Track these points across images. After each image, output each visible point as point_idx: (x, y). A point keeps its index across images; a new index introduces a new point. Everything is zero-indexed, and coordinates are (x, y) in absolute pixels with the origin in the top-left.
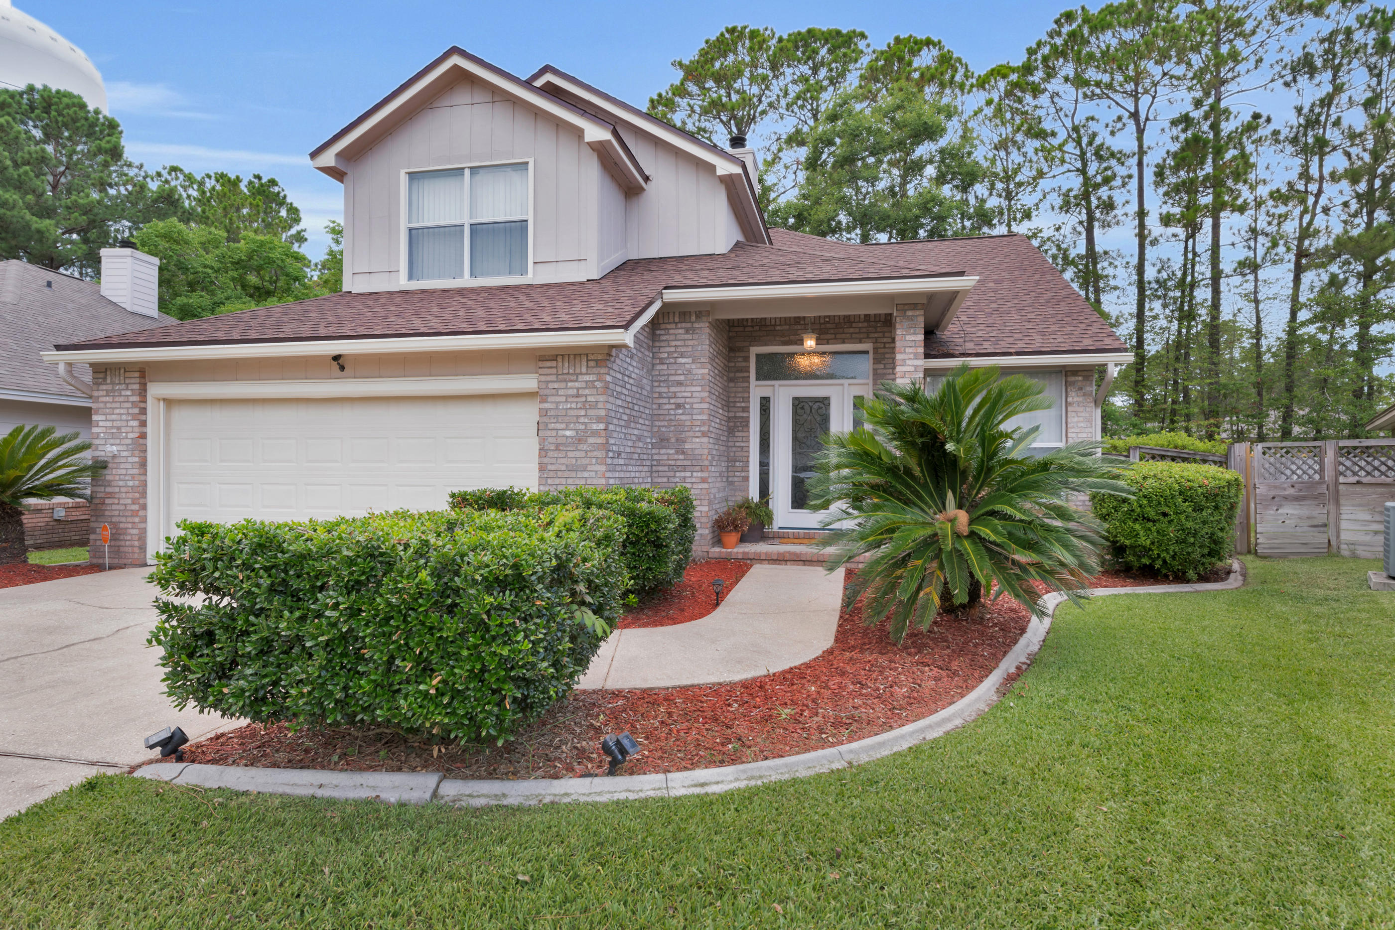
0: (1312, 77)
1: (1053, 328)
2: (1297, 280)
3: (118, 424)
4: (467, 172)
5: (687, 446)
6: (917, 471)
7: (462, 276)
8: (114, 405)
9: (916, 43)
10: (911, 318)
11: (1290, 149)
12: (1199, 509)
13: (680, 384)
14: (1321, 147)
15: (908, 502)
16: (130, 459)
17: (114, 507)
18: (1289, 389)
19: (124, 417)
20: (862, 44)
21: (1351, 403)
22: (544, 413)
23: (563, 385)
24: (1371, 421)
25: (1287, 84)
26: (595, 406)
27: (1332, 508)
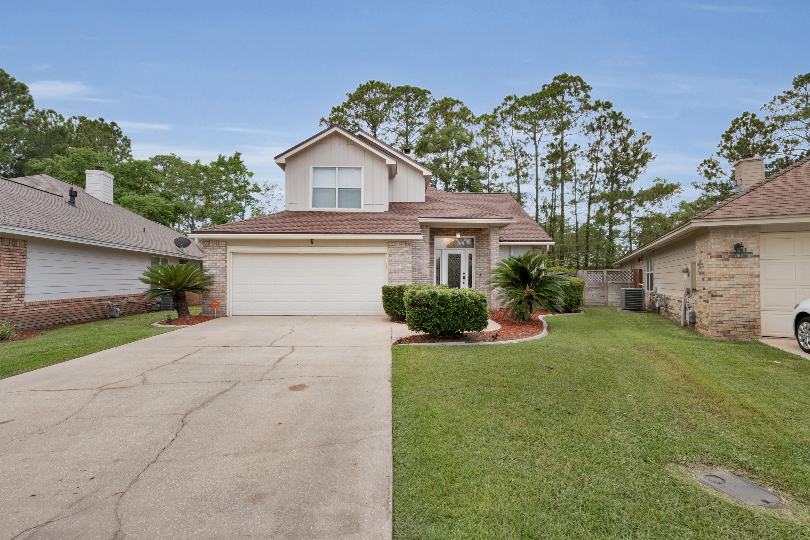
0: (593, 133)
1: (529, 232)
2: (589, 208)
3: (216, 262)
4: (337, 169)
5: (422, 271)
6: (519, 280)
7: (335, 207)
8: (213, 255)
9: (453, 100)
10: (495, 231)
11: (586, 159)
12: (575, 290)
13: (420, 249)
14: (597, 160)
15: (517, 288)
16: (221, 276)
17: (213, 294)
18: (587, 249)
19: (218, 259)
20: (428, 96)
21: (607, 255)
22: (390, 260)
23: (397, 251)
24: (614, 262)
25: (585, 134)
26: (408, 258)
27: (606, 291)
